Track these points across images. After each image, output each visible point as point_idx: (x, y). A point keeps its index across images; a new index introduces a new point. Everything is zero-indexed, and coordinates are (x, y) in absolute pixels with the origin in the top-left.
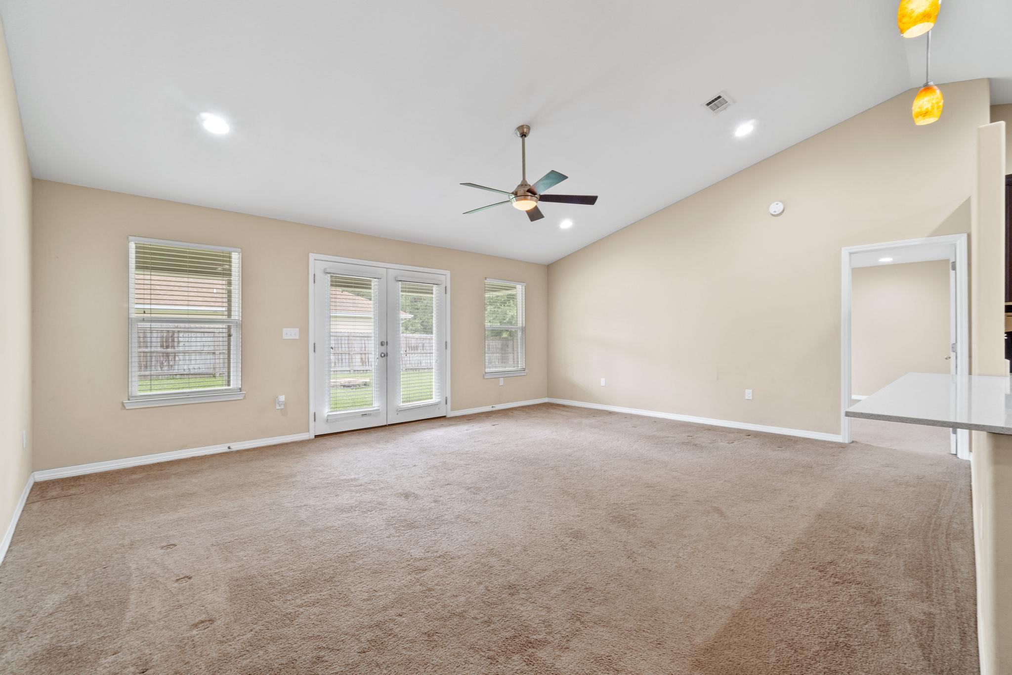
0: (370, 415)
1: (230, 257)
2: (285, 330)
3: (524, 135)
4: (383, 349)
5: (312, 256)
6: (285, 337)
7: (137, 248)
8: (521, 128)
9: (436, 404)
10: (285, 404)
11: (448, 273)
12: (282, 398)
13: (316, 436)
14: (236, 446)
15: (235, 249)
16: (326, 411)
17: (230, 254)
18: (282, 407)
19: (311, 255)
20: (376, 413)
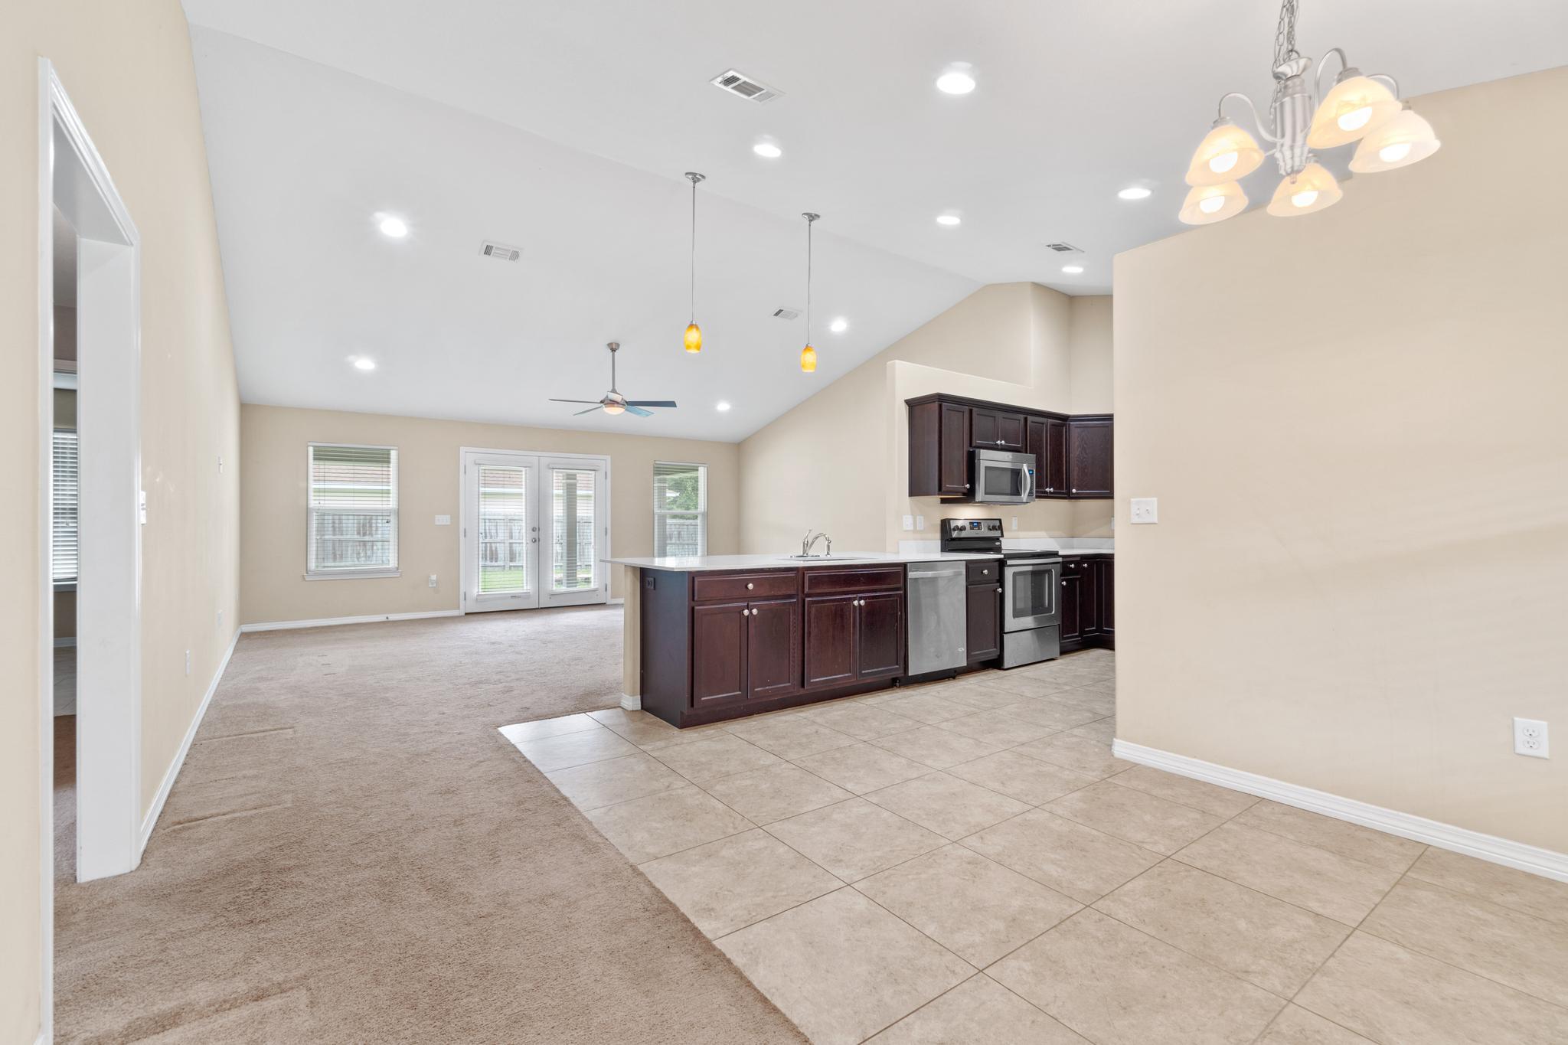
0: (519, 597)
1: (389, 454)
2: (438, 517)
3: (613, 350)
4: (535, 535)
5: (463, 449)
6: (437, 523)
7: (315, 451)
8: (610, 345)
9: (595, 590)
10: (437, 582)
11: (608, 458)
12: (434, 577)
13: (466, 614)
14: (393, 617)
15: (392, 448)
16: (475, 591)
17: (389, 450)
18: (435, 585)
19: (461, 448)
20: (526, 595)
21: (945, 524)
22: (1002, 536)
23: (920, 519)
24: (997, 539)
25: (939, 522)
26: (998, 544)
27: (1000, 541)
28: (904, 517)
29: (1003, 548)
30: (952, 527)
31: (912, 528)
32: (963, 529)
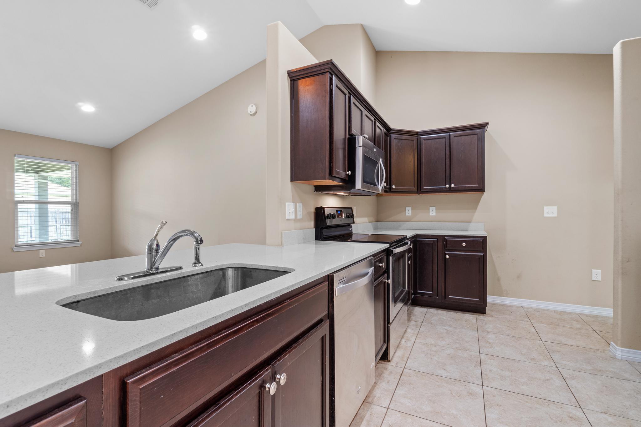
21: (319, 213)
22: (354, 223)
23: (300, 206)
24: (349, 225)
25: (313, 210)
26: (350, 229)
27: (351, 227)
28: (287, 203)
29: (354, 232)
30: (326, 215)
31: (292, 216)
32: (332, 216)
